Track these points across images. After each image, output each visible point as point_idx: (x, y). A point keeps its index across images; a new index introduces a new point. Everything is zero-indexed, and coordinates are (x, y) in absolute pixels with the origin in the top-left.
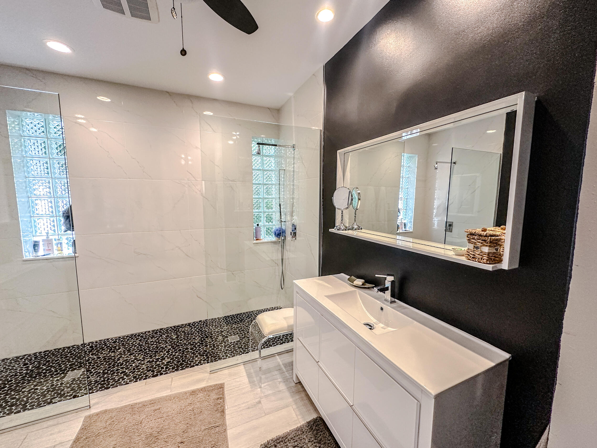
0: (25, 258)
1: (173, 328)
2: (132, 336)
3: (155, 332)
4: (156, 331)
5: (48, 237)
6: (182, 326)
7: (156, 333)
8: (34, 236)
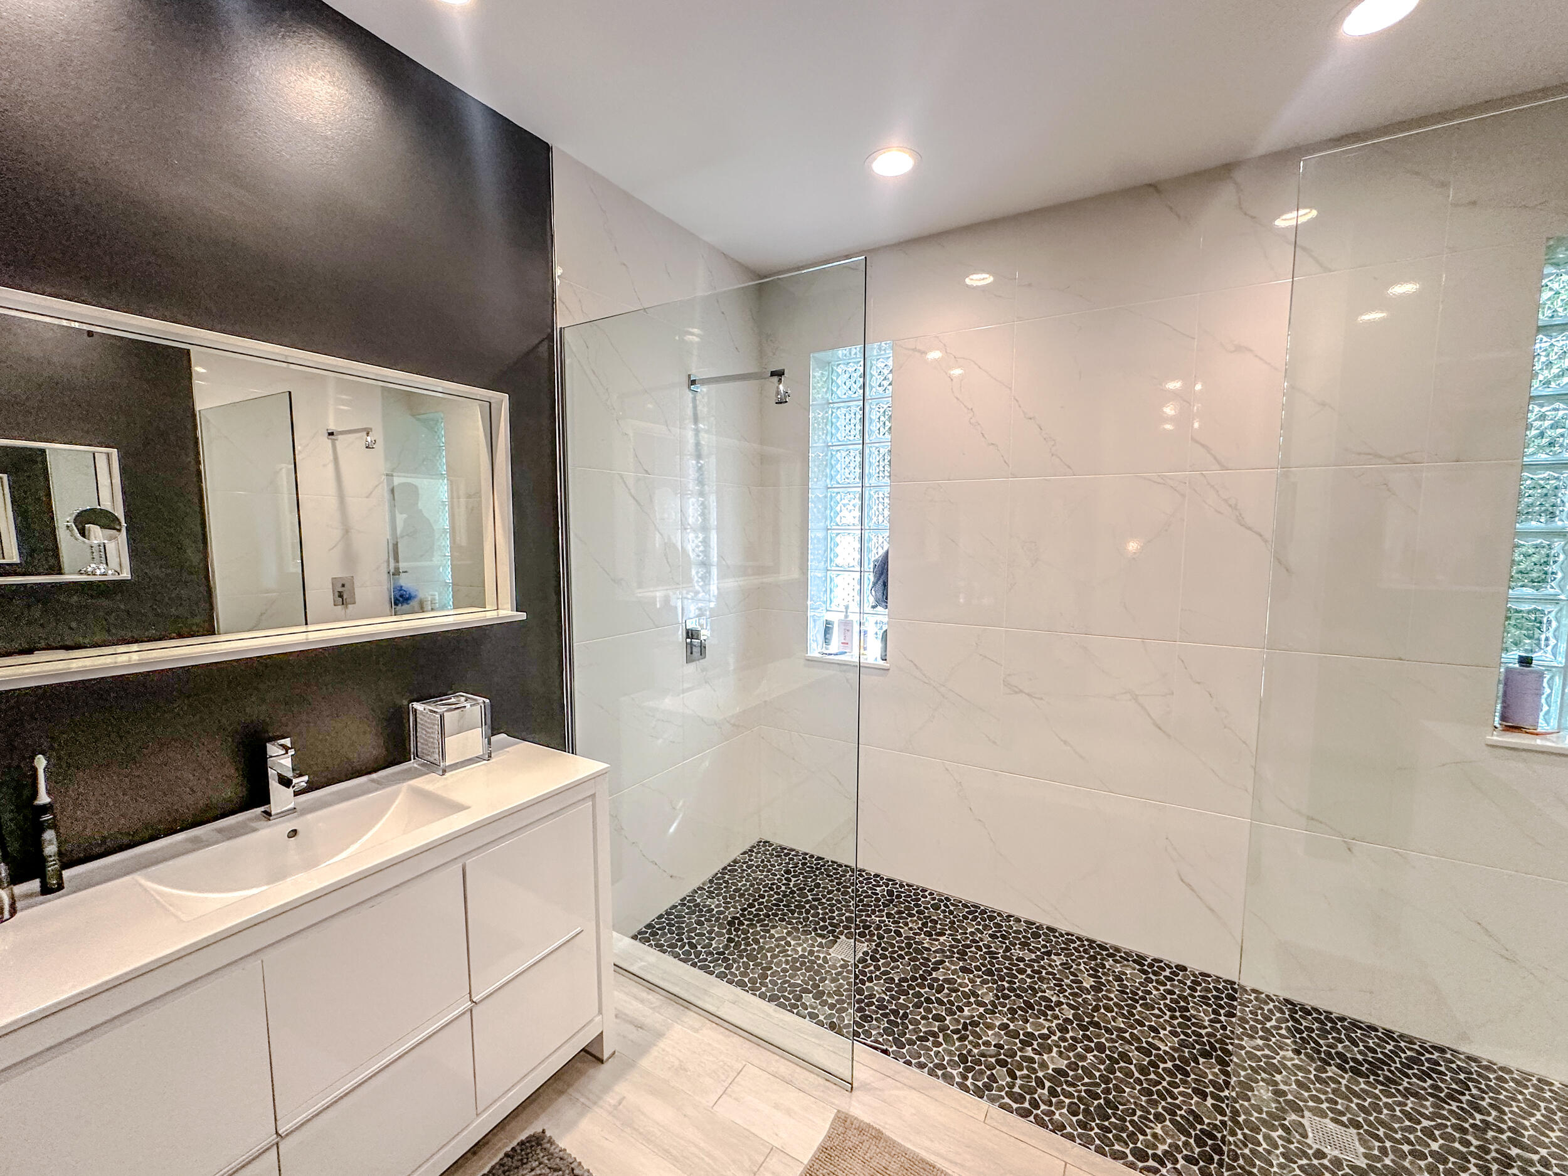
0: (808, 655)
1: (1086, 943)
2: (975, 911)
3: (1035, 930)
4: (1037, 928)
5: (846, 616)
6: (1114, 952)
7: (1036, 935)
8: (827, 611)
